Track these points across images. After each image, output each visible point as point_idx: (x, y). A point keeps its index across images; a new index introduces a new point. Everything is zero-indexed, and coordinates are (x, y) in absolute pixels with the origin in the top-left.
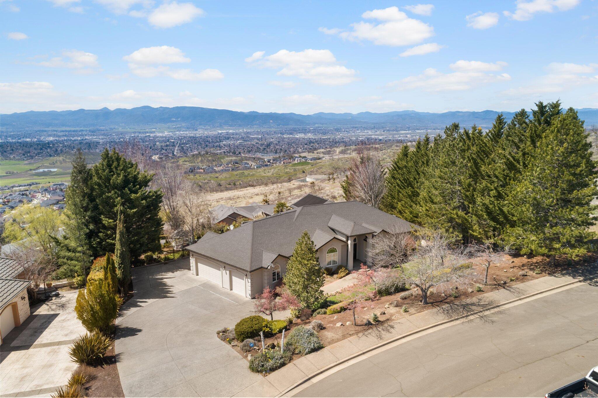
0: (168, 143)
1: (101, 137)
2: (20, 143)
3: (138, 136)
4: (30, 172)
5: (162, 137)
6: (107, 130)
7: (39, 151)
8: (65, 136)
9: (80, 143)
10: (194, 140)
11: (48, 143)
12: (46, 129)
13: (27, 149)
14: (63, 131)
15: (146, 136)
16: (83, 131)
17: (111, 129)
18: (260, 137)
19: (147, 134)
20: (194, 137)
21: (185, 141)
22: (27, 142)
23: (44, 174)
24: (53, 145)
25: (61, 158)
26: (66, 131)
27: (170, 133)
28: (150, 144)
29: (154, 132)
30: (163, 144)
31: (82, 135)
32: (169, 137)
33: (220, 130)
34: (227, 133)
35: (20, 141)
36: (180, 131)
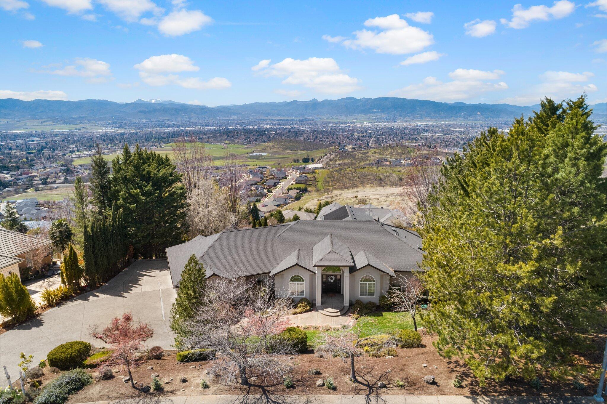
0: (365, 134)
1: (307, 126)
2: (245, 130)
3: (339, 126)
4: (246, 155)
5: (361, 128)
6: (313, 120)
7: (257, 137)
8: (279, 124)
9: (289, 131)
10: (391, 132)
11: (265, 131)
12: (266, 118)
13: (248, 135)
14: (278, 120)
15: (346, 126)
16: (293, 120)
17: (317, 119)
18: (463, 130)
19: (348, 125)
20: (391, 129)
21: (381, 133)
22: (249, 129)
23: (256, 157)
24: (268, 132)
25: (271, 144)
26: (280, 120)
27: (369, 124)
28: (348, 134)
29: (354, 123)
30: (361, 135)
31: (292, 124)
32: (367, 128)
33: (420, 122)
34: (427, 126)
35: (245, 128)
36: (379, 122)
